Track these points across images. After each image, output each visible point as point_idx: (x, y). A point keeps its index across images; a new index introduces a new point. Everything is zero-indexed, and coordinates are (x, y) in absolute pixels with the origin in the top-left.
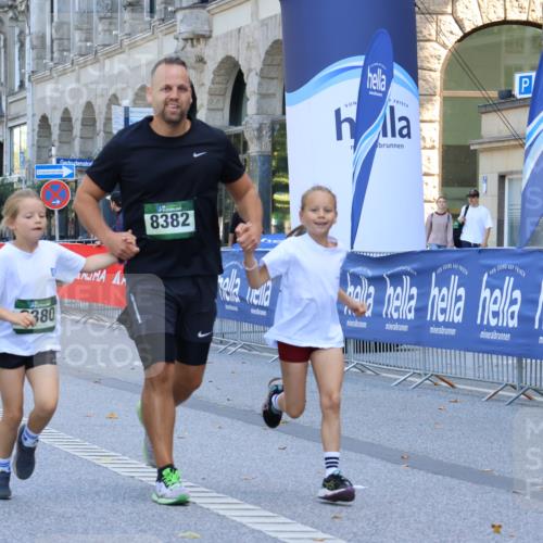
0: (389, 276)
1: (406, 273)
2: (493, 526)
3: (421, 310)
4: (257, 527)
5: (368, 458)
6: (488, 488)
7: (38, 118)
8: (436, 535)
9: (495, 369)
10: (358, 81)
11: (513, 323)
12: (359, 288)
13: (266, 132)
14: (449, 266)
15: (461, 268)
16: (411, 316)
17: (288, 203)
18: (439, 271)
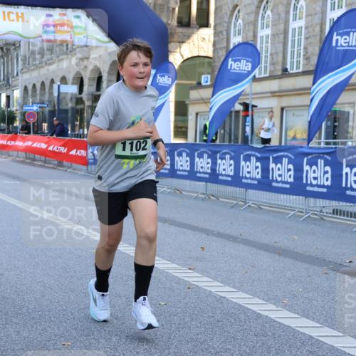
3: (172, 165)
6: (198, 233)
11: (209, 171)
14: (181, 149)
18: (178, 150)
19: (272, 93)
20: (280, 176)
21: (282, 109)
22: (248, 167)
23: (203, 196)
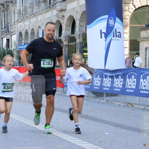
0: (115, 76)
1: (120, 75)
2: (144, 144)
3: (124, 85)
4: (79, 145)
5: (109, 126)
7: (19, 32)
8: (128, 147)
9: (144, 101)
10: (106, 22)
12: (107, 79)
13: (81, 36)
15: (135, 73)
16: (121, 87)
17: (87, 55)
18: (129, 74)
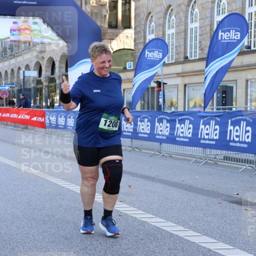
6: (126, 175)
11: (132, 130)
19: (177, 74)
20: (182, 133)
21: (185, 86)
22: (161, 127)
23: (130, 149)
